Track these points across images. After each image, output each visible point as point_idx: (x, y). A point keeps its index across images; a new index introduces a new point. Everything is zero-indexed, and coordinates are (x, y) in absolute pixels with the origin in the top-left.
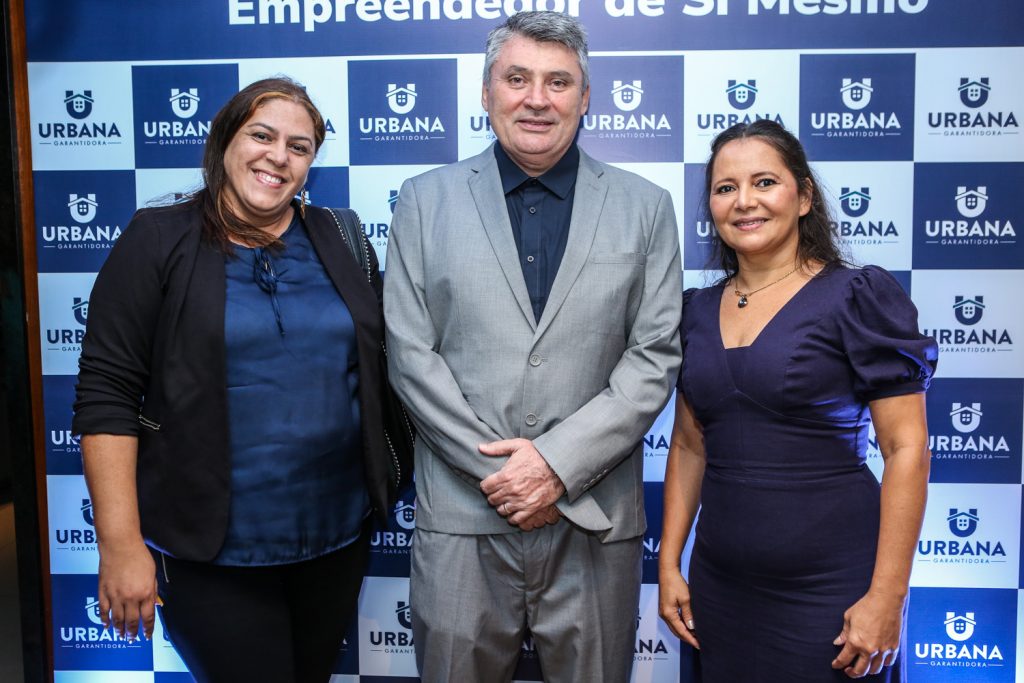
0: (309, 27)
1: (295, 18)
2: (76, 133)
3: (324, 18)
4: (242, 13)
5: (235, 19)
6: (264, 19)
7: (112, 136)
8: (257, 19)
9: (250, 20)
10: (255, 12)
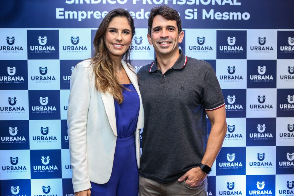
0: (80, 20)
1: (76, 17)
2: (10, 49)
3: (84, 17)
4: (60, 15)
5: (58, 17)
6: (67, 17)
7: (21, 50)
8: (65, 17)
9: (63, 17)
10: (64, 15)
